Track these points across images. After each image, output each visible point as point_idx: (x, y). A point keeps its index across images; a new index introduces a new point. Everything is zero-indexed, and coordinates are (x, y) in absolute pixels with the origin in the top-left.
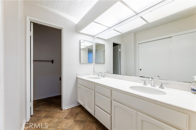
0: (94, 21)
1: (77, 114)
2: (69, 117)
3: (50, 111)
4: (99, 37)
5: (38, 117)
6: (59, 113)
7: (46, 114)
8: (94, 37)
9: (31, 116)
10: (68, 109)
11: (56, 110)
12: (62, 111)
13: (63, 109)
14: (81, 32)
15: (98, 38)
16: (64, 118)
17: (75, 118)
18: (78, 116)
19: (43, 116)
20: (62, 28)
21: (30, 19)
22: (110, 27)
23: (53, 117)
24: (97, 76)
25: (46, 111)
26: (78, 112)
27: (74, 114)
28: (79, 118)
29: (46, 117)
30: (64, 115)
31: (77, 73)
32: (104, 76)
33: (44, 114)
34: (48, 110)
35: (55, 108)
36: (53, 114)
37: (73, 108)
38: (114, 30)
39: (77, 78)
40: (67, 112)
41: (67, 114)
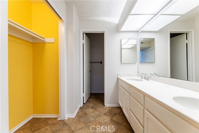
0: (131, 14)
1: (115, 114)
2: (108, 114)
3: (95, 104)
4: (143, 30)
5: (87, 106)
6: (102, 108)
7: (92, 105)
8: (138, 32)
9: (84, 104)
10: (109, 107)
11: (100, 104)
12: (104, 107)
13: (105, 106)
14: (122, 30)
15: (142, 32)
16: (103, 113)
17: (112, 117)
18: (116, 116)
19: (90, 106)
20: (104, 32)
21: (82, 31)
22: (156, 13)
23: (96, 110)
24: (140, 78)
25: (93, 103)
26: (117, 113)
27: (113, 113)
28: (116, 119)
29: (92, 108)
30: (104, 111)
31: (118, 73)
32: (149, 78)
33: (91, 105)
34: (95, 103)
35: (100, 103)
36: (97, 107)
37: (113, 107)
38: (162, 15)
39: (118, 78)
40: (108, 109)
41: (107, 111)
